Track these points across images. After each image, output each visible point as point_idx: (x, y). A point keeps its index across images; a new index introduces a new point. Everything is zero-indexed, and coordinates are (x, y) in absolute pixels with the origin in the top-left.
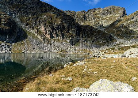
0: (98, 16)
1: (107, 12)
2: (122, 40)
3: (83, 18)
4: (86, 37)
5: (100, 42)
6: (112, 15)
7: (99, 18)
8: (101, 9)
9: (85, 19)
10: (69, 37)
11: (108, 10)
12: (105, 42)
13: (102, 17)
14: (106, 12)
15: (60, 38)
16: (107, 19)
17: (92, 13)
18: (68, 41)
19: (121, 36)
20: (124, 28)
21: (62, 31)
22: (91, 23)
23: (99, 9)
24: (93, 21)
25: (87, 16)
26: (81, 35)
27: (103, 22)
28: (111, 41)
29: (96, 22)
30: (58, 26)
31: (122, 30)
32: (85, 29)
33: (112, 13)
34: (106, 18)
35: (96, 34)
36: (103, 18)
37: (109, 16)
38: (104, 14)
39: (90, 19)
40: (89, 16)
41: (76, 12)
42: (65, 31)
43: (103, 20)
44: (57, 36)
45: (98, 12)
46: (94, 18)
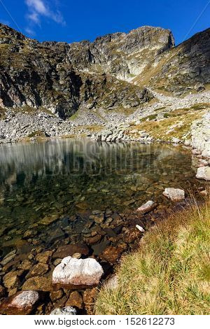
0: (118, 50)
1: (136, 42)
2: (170, 98)
3: (87, 58)
4: (95, 98)
5: (125, 107)
6: (146, 48)
7: (119, 57)
8: (124, 35)
9: (90, 59)
10: (54, 100)
11: (137, 37)
12: (135, 106)
13: (126, 53)
14: (134, 40)
15: (29, 103)
16: (137, 56)
17: (104, 44)
18: (53, 110)
19: (166, 90)
20: (171, 73)
21: (33, 87)
22: (105, 68)
23: (118, 35)
24: (109, 63)
25: (93, 52)
26: (82, 95)
27: (129, 65)
28: (147, 103)
29: (114, 65)
30: (21, 74)
31: (167, 78)
32: (90, 79)
33: (146, 42)
34: (134, 55)
35: (114, 89)
36: (129, 56)
37: (141, 50)
38: (129, 47)
39: (102, 60)
40: (98, 53)
41: (70, 45)
42: (41, 87)
43: (128, 59)
44: (23, 99)
45: (117, 43)
46: (109, 57)
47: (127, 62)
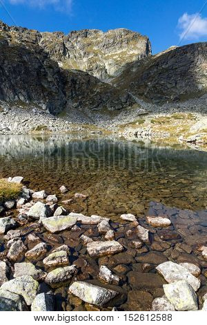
0: (95, 48)
1: (114, 43)
3: (61, 52)
6: (124, 50)
7: (96, 55)
8: (101, 33)
9: (65, 53)
13: (103, 52)
14: (112, 41)
16: (114, 57)
17: (79, 39)
19: (147, 97)
20: (151, 81)
23: (95, 32)
24: (85, 60)
25: (68, 45)
27: (106, 65)
29: (91, 63)
31: (147, 85)
33: (124, 44)
34: (112, 56)
36: (106, 55)
37: (119, 52)
38: (107, 46)
39: (77, 55)
40: (73, 47)
41: (41, 34)
43: (105, 59)
45: (94, 41)
46: (85, 53)
47: (104, 61)
